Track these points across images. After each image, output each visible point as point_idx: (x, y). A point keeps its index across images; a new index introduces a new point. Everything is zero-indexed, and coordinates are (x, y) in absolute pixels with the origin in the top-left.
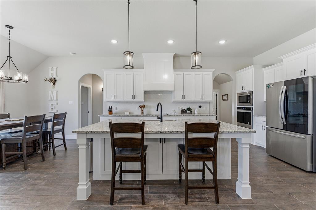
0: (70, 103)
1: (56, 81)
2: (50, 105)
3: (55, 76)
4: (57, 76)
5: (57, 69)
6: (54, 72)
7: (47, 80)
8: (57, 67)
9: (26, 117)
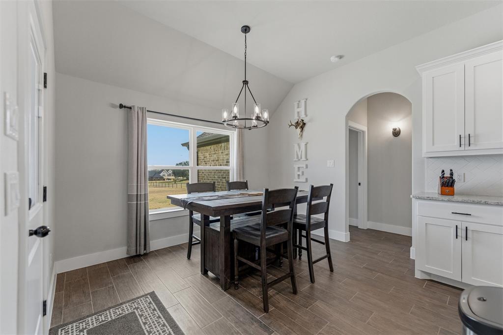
0: (330, 163)
1: (304, 124)
2: (296, 169)
3: (303, 116)
4: (306, 115)
5: (305, 102)
6: (302, 109)
7: (292, 125)
8: (307, 99)
9: (267, 190)
